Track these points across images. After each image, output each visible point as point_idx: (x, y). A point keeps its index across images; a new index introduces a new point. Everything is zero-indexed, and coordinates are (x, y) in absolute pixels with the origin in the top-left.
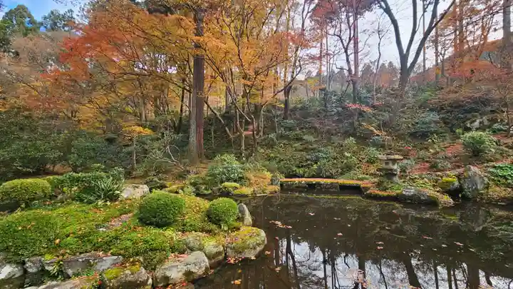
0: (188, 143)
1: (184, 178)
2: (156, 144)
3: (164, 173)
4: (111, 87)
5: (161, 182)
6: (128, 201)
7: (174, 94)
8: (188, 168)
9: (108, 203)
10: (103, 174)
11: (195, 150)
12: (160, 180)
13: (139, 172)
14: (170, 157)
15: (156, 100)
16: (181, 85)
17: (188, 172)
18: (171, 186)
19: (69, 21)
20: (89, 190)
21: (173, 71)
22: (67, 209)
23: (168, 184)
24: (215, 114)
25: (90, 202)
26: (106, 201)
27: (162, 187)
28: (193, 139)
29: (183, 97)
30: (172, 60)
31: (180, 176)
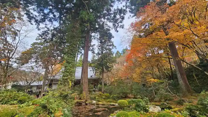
0: (178, 84)
1: (182, 105)
2: (161, 86)
3: (169, 100)
4: (140, 65)
5: (169, 105)
6: (152, 113)
7: (165, 61)
8: (183, 99)
9: (145, 113)
10: (141, 100)
11: (184, 88)
12: (167, 104)
13: (157, 99)
14: (169, 92)
15: (158, 66)
16: (167, 57)
17: (183, 101)
18: (175, 108)
19: (127, 50)
20: (138, 106)
21: (161, 52)
22: (133, 112)
23: (173, 107)
24: (193, 66)
25: (139, 111)
26: (144, 112)
27: (170, 108)
28: (181, 82)
29: (170, 62)
30: (160, 48)
31: (179, 103)
